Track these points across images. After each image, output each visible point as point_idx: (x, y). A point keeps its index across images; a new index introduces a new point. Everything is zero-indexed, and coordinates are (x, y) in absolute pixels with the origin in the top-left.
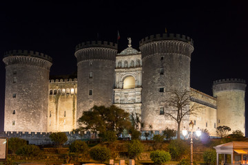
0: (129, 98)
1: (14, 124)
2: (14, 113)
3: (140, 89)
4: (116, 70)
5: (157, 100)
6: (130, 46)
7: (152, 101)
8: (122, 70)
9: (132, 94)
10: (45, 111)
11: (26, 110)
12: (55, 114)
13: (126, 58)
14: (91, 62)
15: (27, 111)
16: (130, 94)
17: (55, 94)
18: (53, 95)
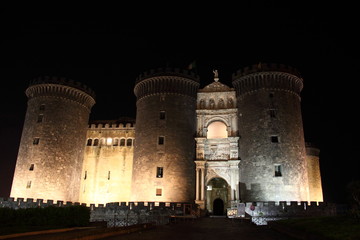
0: (219, 153)
1: (29, 186)
2: (32, 169)
3: (237, 138)
4: (197, 111)
5: (269, 154)
6: (216, 80)
7: (260, 157)
8: (206, 111)
9: (224, 146)
10: (79, 168)
11: (51, 165)
12: (92, 176)
13: (212, 96)
14: (163, 96)
15: (52, 168)
16: (220, 146)
17: (95, 144)
18: (92, 147)
